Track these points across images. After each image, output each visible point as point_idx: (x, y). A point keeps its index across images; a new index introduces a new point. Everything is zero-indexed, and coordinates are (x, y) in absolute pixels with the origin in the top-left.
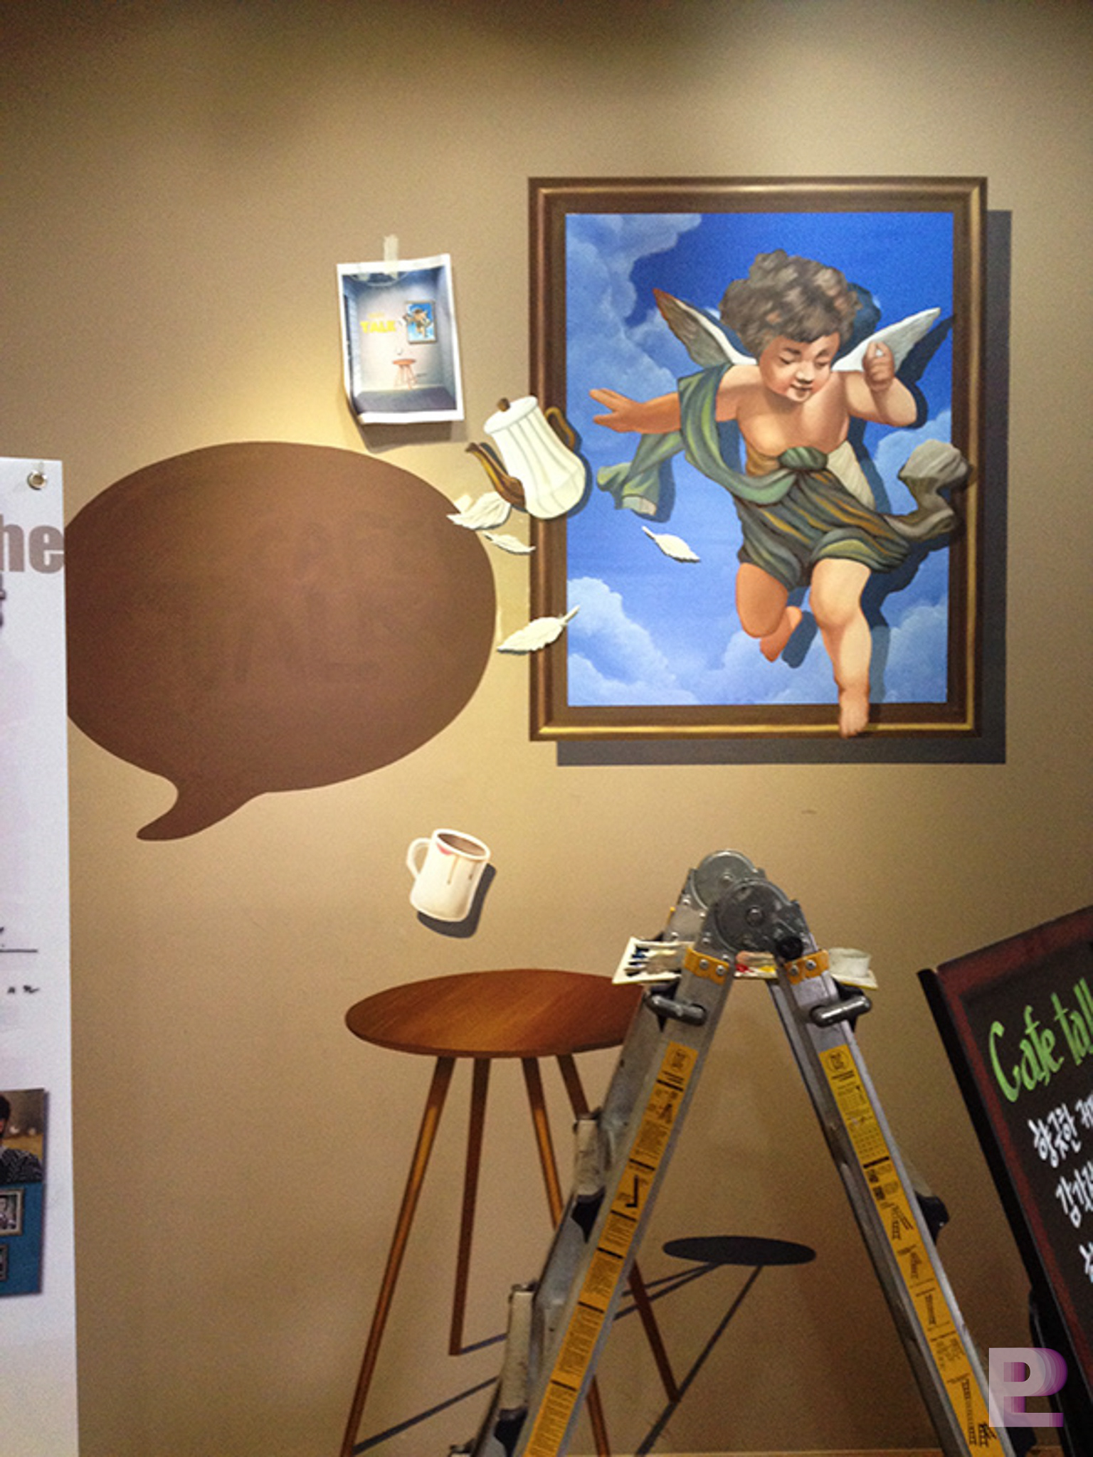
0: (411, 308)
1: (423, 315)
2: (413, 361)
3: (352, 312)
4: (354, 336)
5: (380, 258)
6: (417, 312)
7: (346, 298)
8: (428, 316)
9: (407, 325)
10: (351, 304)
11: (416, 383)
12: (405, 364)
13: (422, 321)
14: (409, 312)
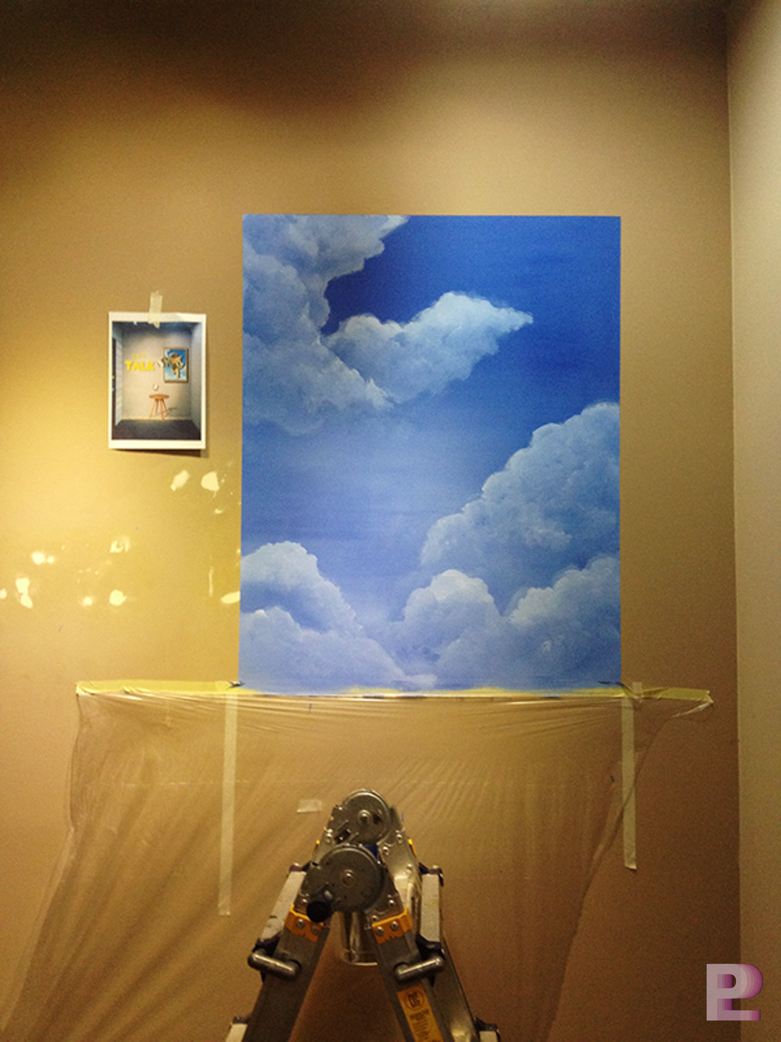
0: (169, 353)
1: (178, 359)
2: (167, 397)
3: (118, 352)
4: (118, 372)
5: (146, 309)
6: (173, 356)
7: (114, 341)
8: (182, 360)
9: (165, 366)
10: (118, 345)
11: (168, 414)
12: (160, 399)
13: (177, 365)
14: (167, 356)
